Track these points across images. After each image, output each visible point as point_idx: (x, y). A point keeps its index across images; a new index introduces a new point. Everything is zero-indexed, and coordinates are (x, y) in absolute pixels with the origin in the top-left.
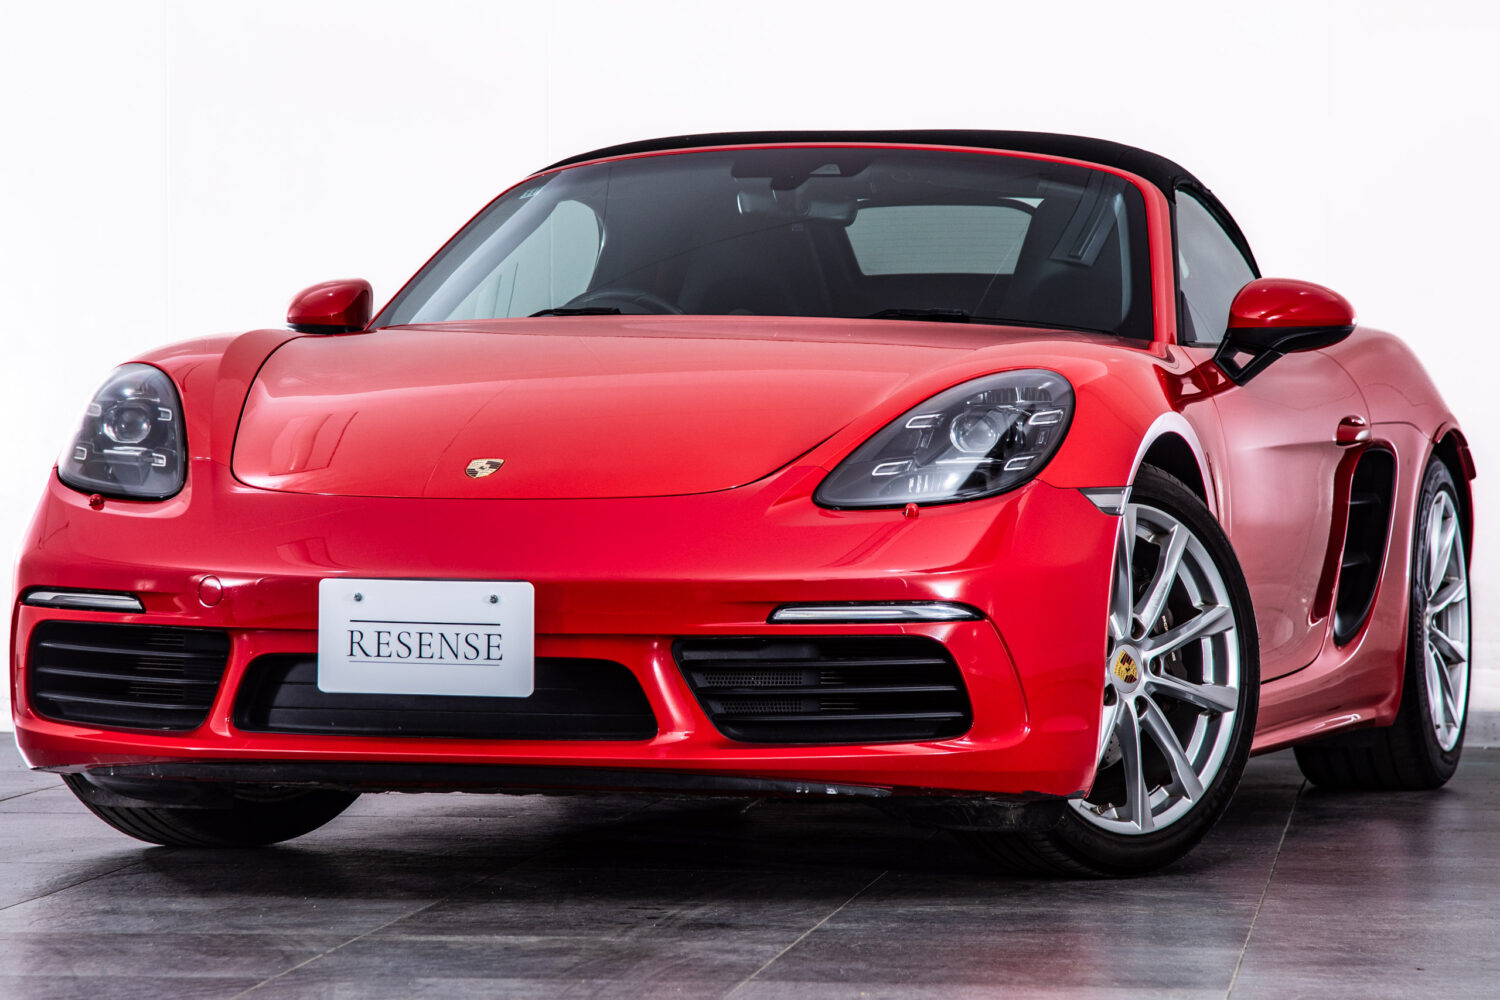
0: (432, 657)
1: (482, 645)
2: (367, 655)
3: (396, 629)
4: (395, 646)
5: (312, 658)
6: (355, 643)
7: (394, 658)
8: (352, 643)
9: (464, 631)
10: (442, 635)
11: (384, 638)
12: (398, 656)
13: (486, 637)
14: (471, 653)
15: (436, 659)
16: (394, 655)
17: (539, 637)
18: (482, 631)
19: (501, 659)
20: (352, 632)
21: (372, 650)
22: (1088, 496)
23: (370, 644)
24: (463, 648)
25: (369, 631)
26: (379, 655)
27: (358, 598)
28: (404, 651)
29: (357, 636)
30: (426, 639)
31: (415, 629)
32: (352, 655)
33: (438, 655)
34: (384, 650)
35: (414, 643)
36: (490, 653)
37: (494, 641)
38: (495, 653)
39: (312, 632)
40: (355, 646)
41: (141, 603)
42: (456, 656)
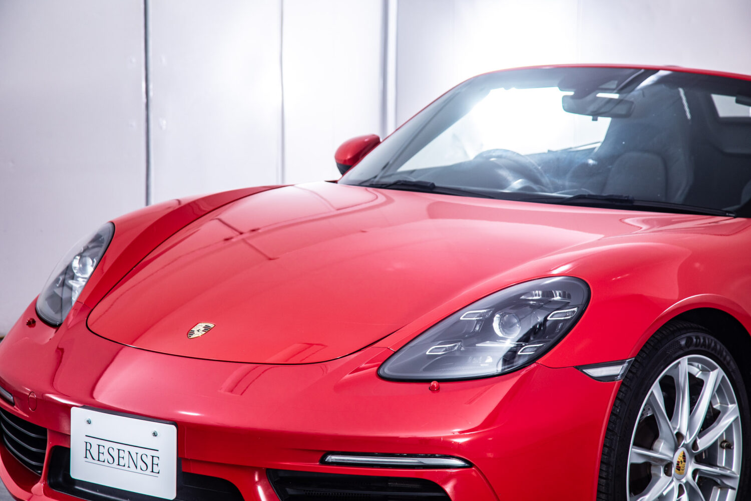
2: (93, 459)
4: (106, 456)
8: (86, 450)
9: (141, 451)
10: (129, 453)
12: (108, 462)
13: (151, 457)
14: (144, 467)
15: (126, 468)
16: (106, 461)
19: (158, 473)
22: (584, 371)
23: (95, 451)
24: (140, 463)
26: (99, 460)
28: (111, 460)
29: (88, 445)
30: (122, 453)
32: (86, 457)
33: (127, 465)
38: (156, 469)
40: (88, 452)
42: (136, 467)
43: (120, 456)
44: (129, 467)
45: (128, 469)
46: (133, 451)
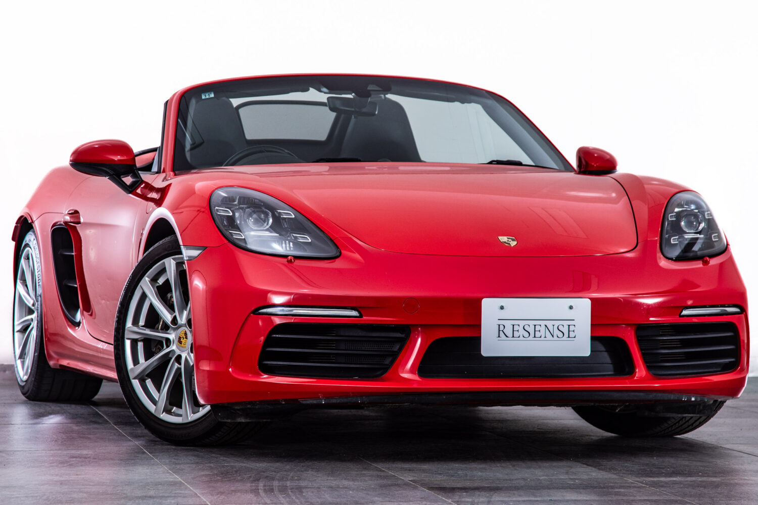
0: (541, 337)
1: (565, 330)
2: (507, 337)
3: (522, 323)
4: (522, 332)
5: (478, 339)
6: (500, 331)
7: (521, 338)
8: (499, 331)
9: (557, 323)
10: (546, 326)
11: (516, 328)
13: (568, 326)
14: (560, 335)
15: (543, 338)
16: (521, 336)
17: (594, 326)
18: (566, 323)
20: (499, 325)
21: (510, 334)
24: (556, 332)
25: (508, 325)
26: (513, 337)
27: (502, 308)
28: (526, 334)
30: (538, 328)
31: (532, 323)
32: (499, 337)
34: (516, 334)
35: (531, 330)
36: (569, 334)
37: (572, 328)
38: (572, 334)
39: (478, 326)
40: (501, 332)
41: (359, 312)
43: (536, 330)
44: (545, 337)
45: (545, 339)
46: (549, 324)
